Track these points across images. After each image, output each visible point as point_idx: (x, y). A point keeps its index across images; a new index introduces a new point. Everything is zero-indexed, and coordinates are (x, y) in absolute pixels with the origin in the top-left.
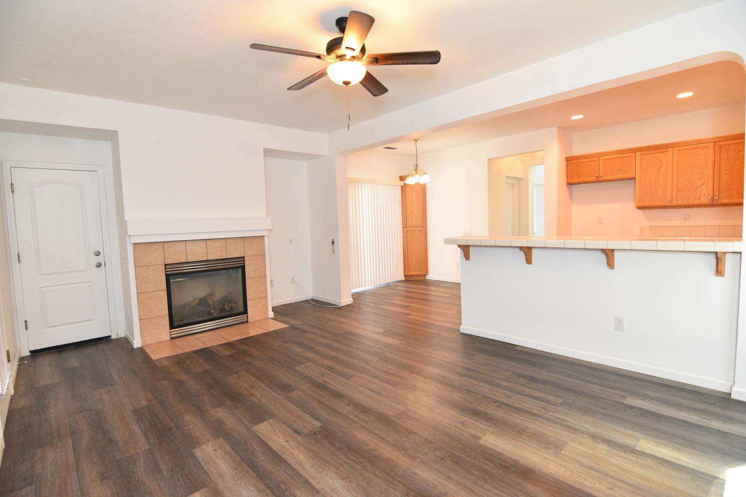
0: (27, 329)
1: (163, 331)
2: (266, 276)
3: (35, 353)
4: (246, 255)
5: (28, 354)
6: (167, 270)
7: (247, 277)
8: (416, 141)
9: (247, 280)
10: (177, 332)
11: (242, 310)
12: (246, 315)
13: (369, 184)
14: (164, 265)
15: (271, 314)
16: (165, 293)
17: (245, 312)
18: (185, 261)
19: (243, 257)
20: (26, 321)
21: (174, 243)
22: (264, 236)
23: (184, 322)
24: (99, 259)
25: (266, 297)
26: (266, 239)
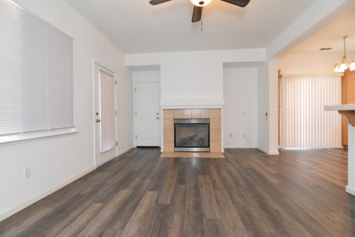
0: (136, 138)
1: (171, 148)
2: (221, 130)
3: (138, 147)
4: (210, 118)
5: (136, 147)
6: (175, 121)
7: (210, 129)
8: (345, 38)
9: (210, 130)
10: (177, 149)
11: (207, 145)
12: (209, 148)
13: (307, 78)
14: (174, 119)
15: (223, 151)
16: (173, 131)
17: (209, 147)
18: (182, 118)
19: (209, 119)
20: (136, 136)
21: (178, 110)
22: (221, 109)
23: (181, 146)
24: (158, 116)
25: (220, 141)
26: (222, 110)
